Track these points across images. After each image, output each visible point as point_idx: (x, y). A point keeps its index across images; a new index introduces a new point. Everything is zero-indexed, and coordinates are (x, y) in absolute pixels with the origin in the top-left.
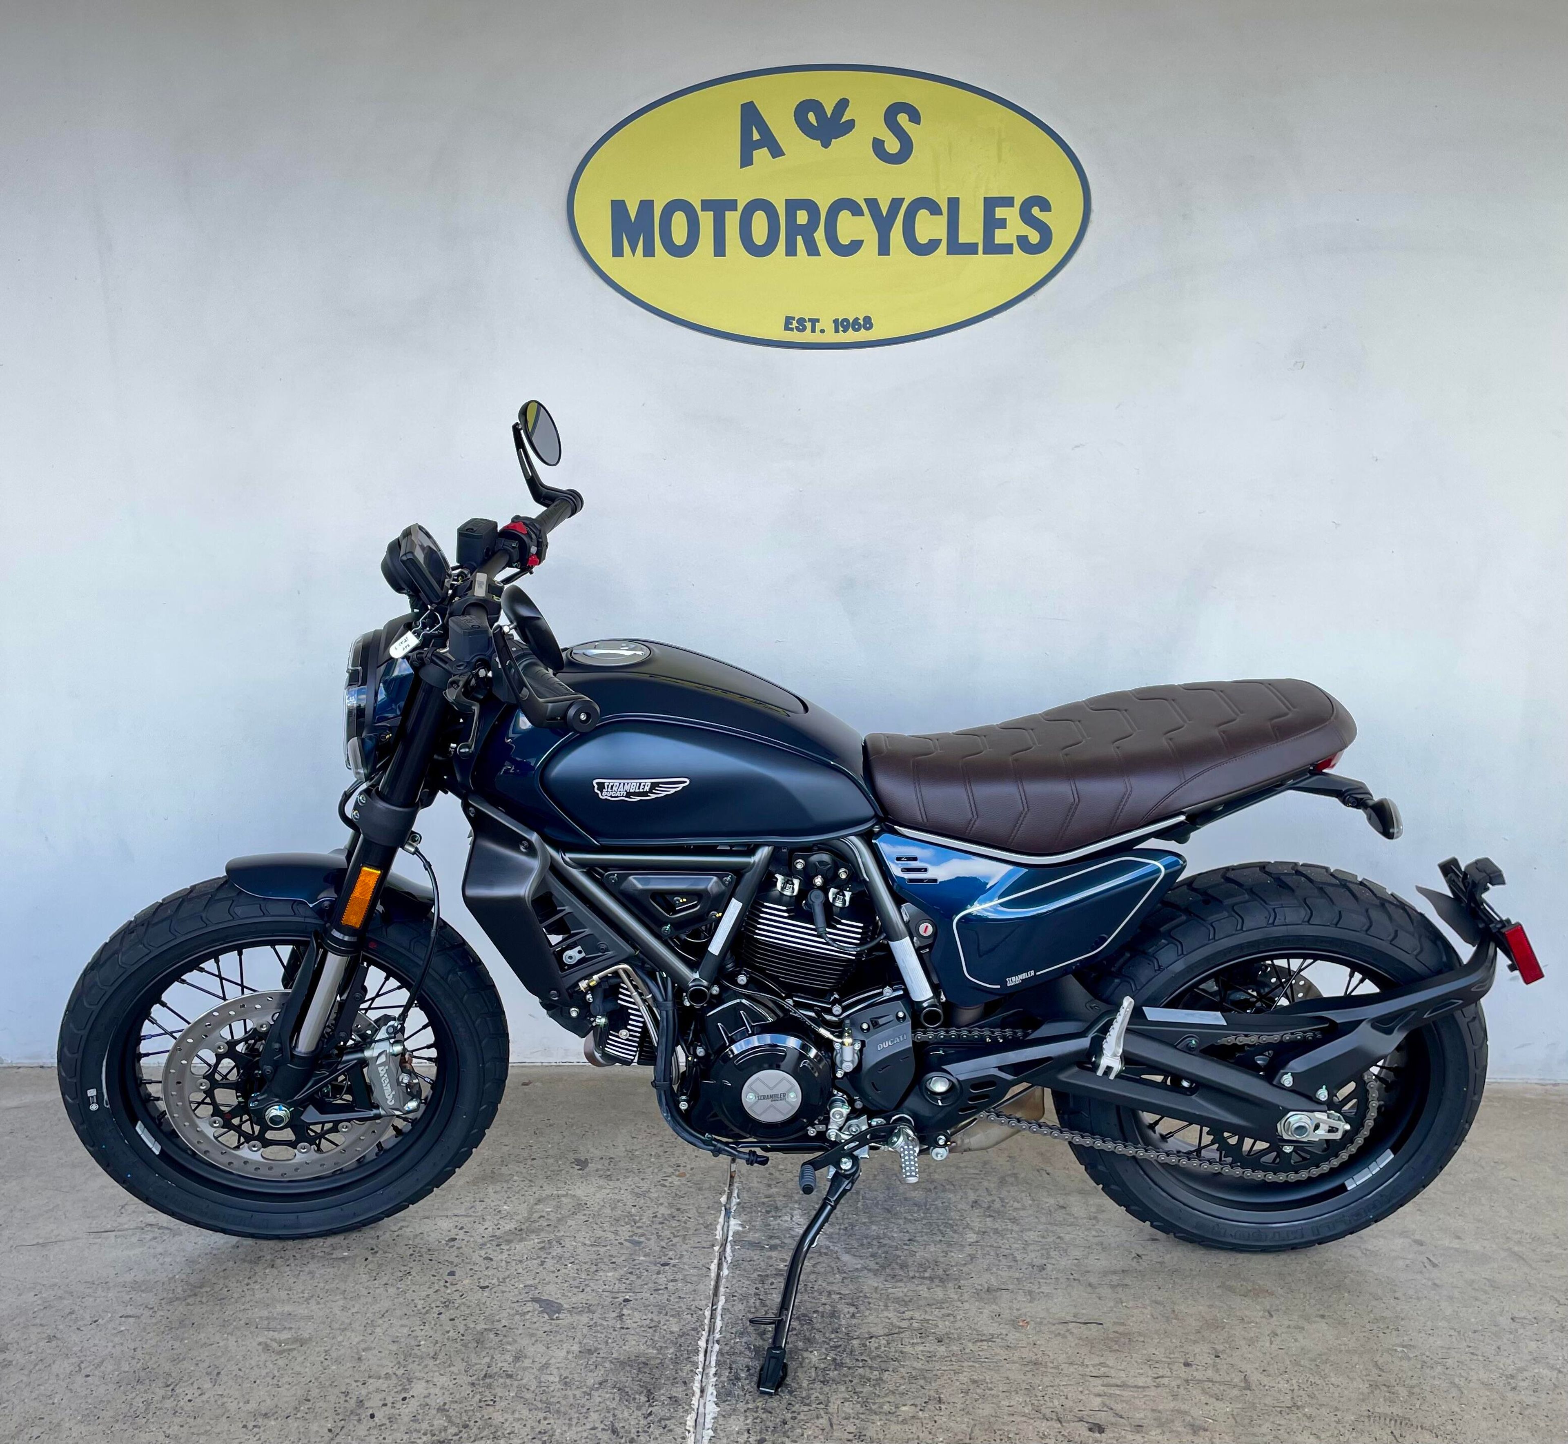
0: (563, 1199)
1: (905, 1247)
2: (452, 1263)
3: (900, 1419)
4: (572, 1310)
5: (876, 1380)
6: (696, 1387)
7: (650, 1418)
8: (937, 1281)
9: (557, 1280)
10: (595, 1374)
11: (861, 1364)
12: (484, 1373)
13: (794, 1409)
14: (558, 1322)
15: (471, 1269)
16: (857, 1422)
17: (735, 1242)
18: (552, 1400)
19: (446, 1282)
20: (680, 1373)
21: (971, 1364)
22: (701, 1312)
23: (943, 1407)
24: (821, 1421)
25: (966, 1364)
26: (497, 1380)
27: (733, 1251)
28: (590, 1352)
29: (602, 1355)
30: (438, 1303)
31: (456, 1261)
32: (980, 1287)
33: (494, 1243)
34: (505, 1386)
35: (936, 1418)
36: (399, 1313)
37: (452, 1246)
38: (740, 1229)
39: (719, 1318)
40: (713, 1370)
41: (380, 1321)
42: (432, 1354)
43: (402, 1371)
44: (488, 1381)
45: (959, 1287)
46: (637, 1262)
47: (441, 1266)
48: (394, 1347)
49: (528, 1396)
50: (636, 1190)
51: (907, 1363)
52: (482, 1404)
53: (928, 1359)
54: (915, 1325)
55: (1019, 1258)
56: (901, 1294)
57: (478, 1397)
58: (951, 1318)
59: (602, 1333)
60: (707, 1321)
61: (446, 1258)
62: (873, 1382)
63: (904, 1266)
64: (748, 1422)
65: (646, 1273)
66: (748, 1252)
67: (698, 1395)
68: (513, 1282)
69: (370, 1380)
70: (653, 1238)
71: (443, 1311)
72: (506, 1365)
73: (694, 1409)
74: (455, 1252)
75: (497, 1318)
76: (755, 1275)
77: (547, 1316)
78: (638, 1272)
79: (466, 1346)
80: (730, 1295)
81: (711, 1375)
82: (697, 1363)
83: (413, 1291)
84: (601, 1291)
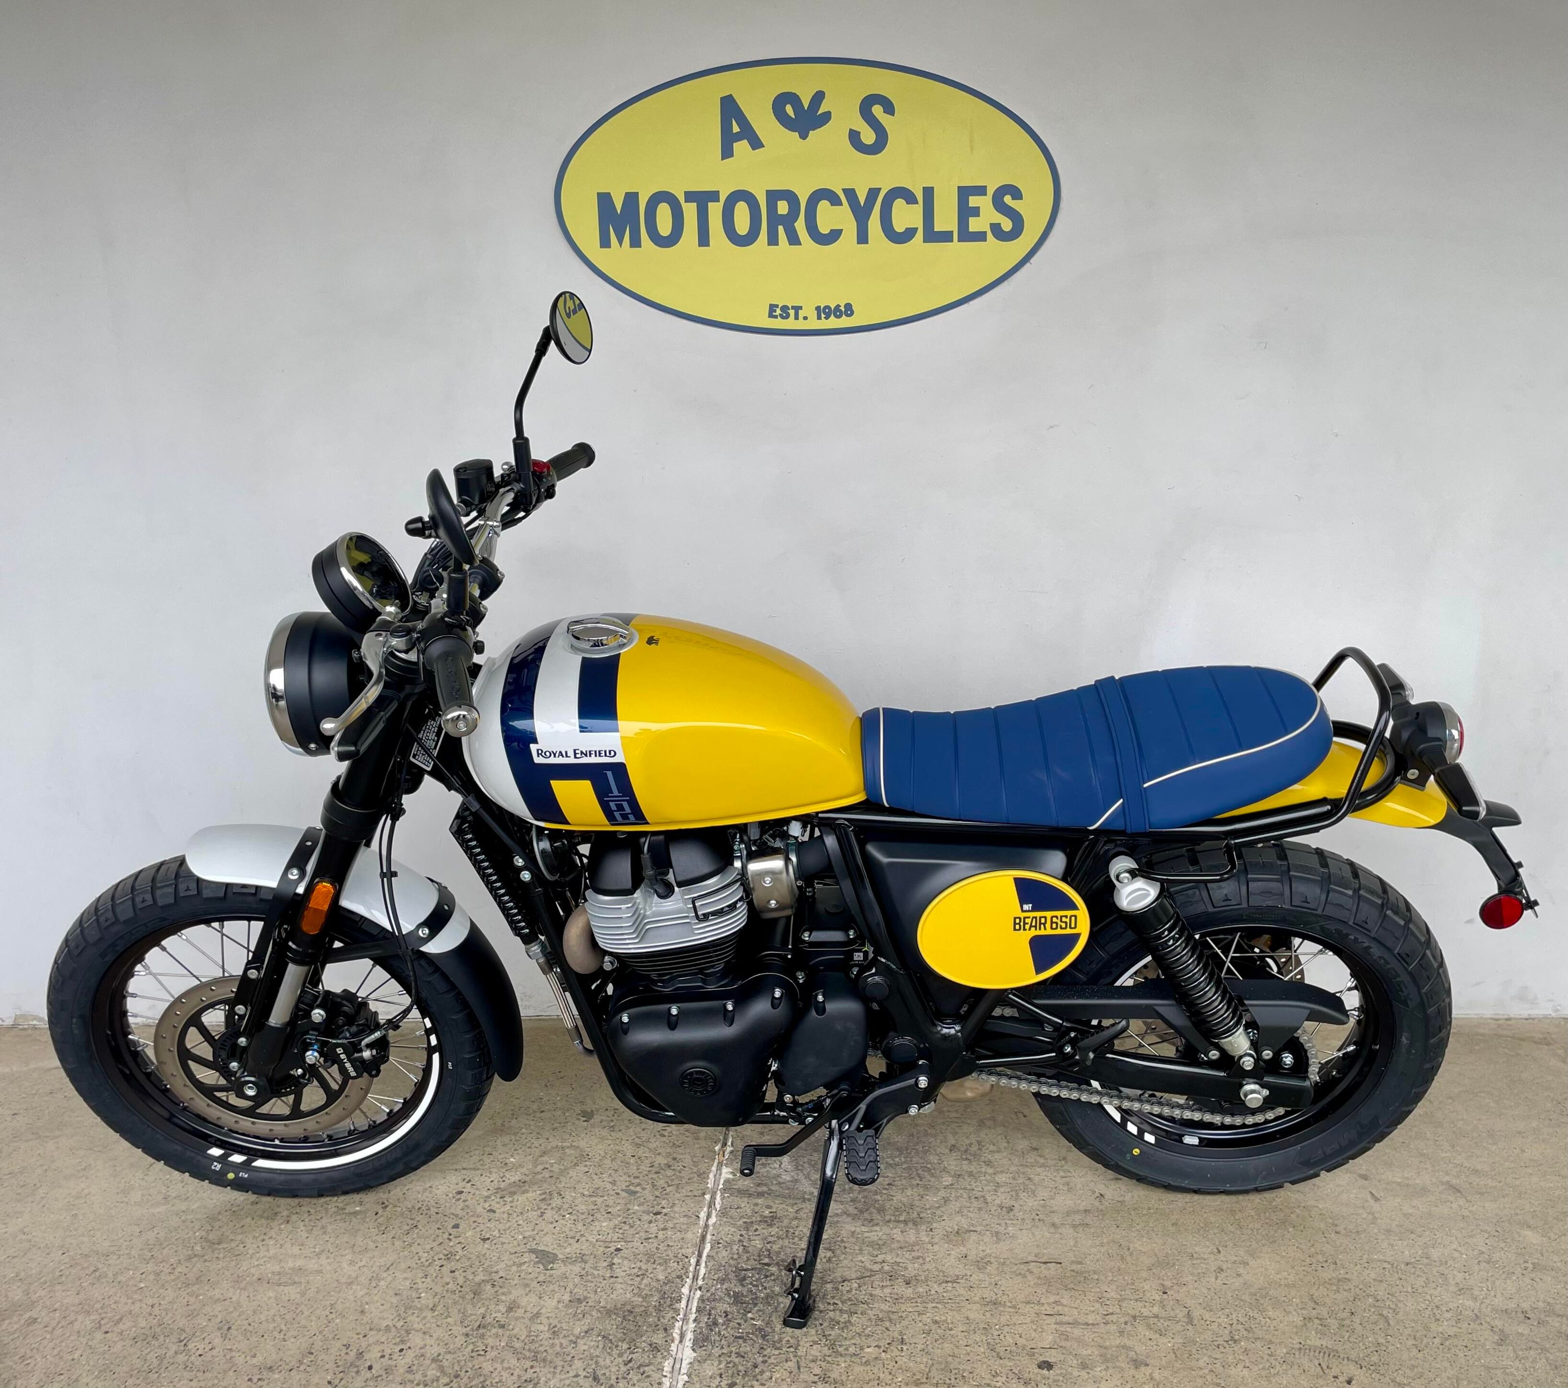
0: (567, 1150)
1: (884, 1192)
2: (457, 1216)
3: (864, 1360)
4: (567, 1260)
5: (845, 1323)
6: (676, 1334)
7: (631, 1365)
8: (910, 1225)
9: (554, 1231)
10: (582, 1323)
11: (832, 1307)
12: (478, 1323)
13: (765, 1353)
14: (552, 1272)
15: (475, 1222)
16: (823, 1364)
17: (724, 1190)
18: (540, 1348)
19: (450, 1235)
20: (662, 1320)
21: (934, 1305)
22: (687, 1260)
23: (905, 1348)
24: (789, 1363)
25: (930, 1305)
26: (490, 1330)
27: (723, 1199)
28: (579, 1301)
29: (590, 1304)
30: (441, 1256)
31: (461, 1213)
32: (950, 1230)
33: (499, 1196)
34: (497, 1335)
35: (897, 1359)
36: (403, 1266)
37: (459, 1199)
38: (731, 1176)
39: (703, 1265)
40: (693, 1317)
41: (385, 1275)
42: (431, 1306)
43: (401, 1324)
44: (481, 1331)
45: (931, 1230)
46: (631, 1211)
47: (446, 1219)
48: (395, 1300)
49: (518, 1345)
50: (637, 1141)
51: (876, 1305)
52: (474, 1354)
53: (895, 1301)
54: (886, 1268)
55: (989, 1199)
56: (876, 1238)
57: (471, 1347)
58: (921, 1260)
59: (592, 1283)
60: (691, 1269)
61: (452, 1211)
62: (842, 1325)
63: (881, 1210)
64: (721, 1366)
65: (639, 1222)
66: (737, 1201)
67: (677, 1342)
68: (512, 1234)
69: (372, 1333)
70: (649, 1187)
71: (444, 1263)
72: (499, 1315)
73: (672, 1356)
74: (461, 1204)
75: (495, 1269)
76: (741, 1222)
77: (542, 1267)
78: (631, 1221)
79: (463, 1298)
80: (716, 1243)
81: (691, 1322)
82: (679, 1310)
83: (419, 1245)
84: (594, 1241)
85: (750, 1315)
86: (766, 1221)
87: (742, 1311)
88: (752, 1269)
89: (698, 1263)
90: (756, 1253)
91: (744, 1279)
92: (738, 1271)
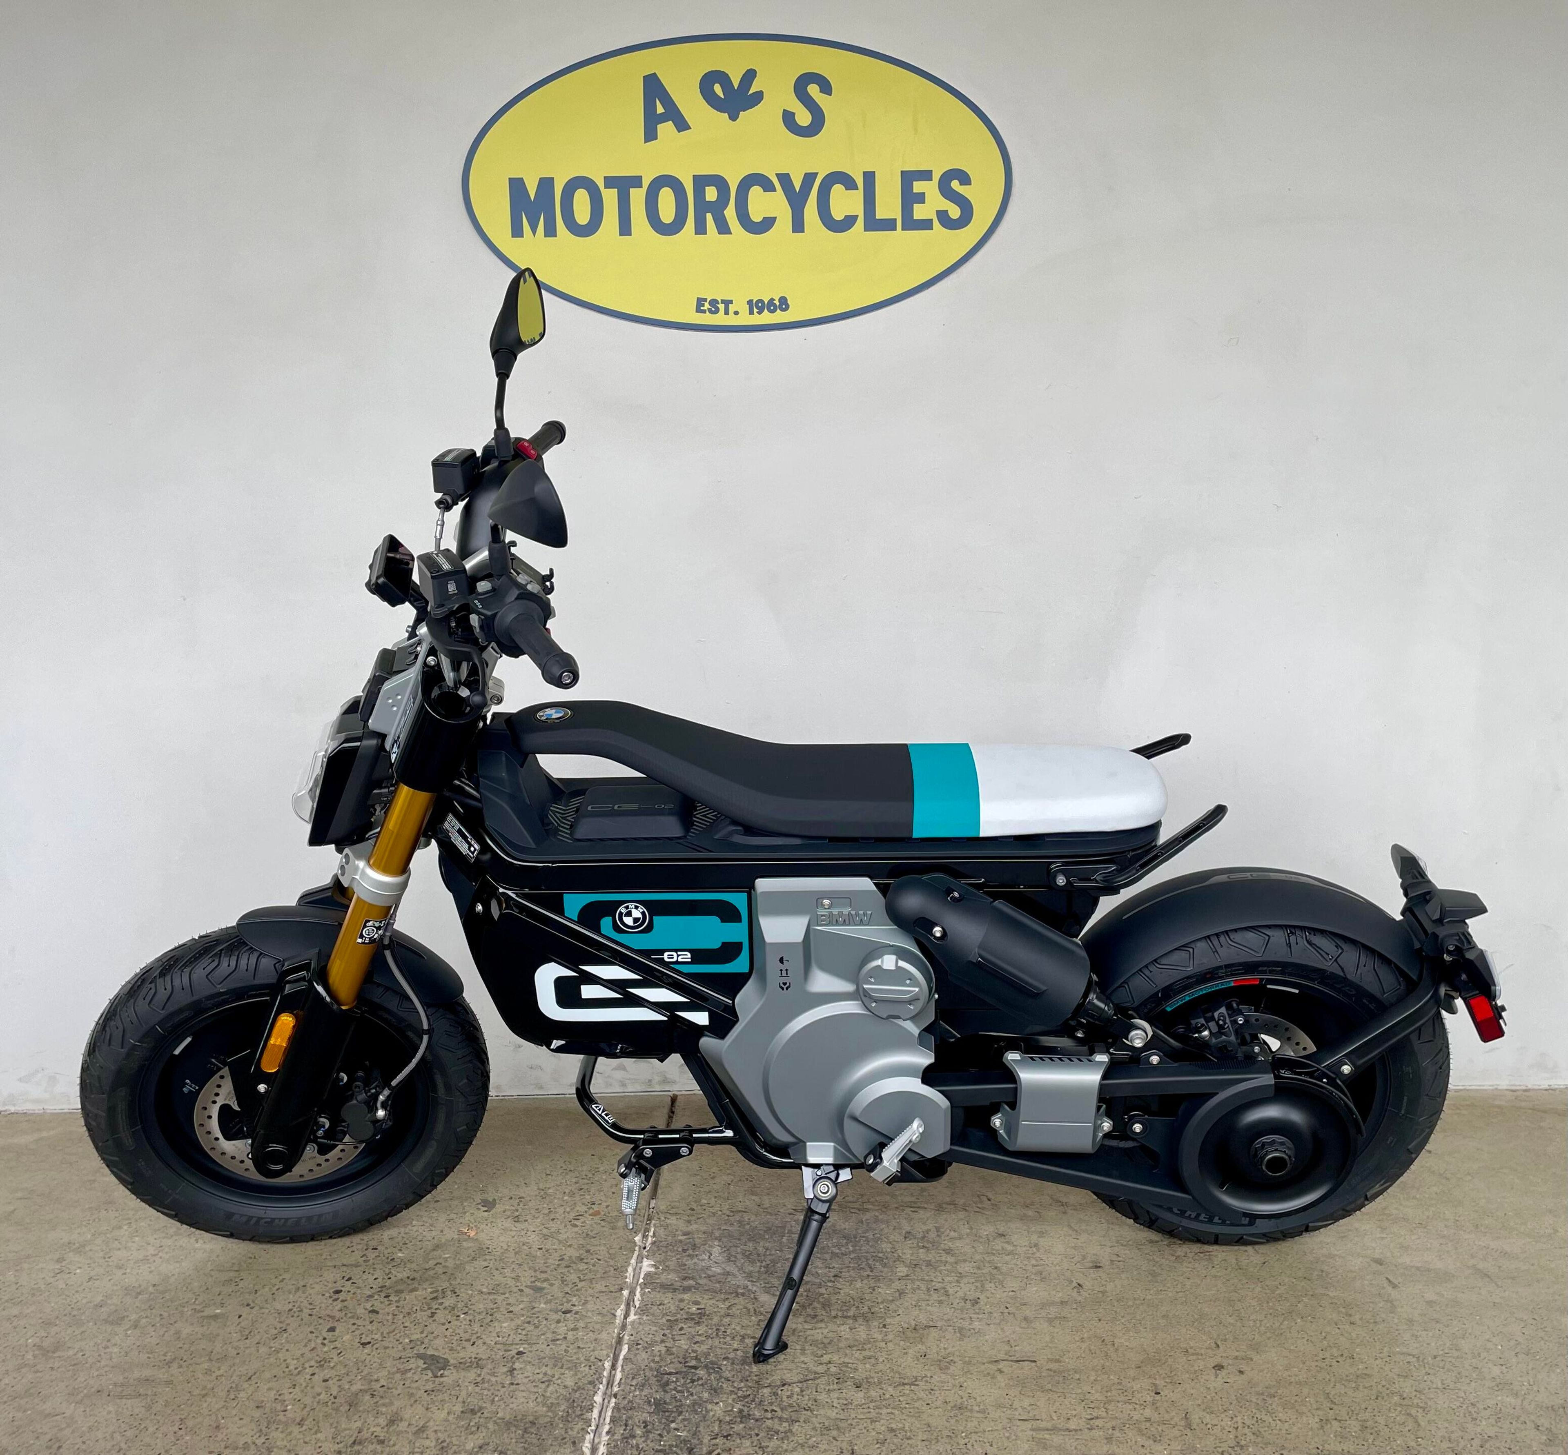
0: (464, 1243)
1: (830, 1284)
2: (333, 1317)
4: (459, 1366)
5: (785, 1431)
6: (586, 1444)
8: (860, 1320)
9: (446, 1333)
10: (476, 1436)
11: (770, 1415)
12: (352, 1439)
14: (442, 1379)
15: (354, 1324)
17: (645, 1285)
19: (325, 1339)
21: (889, 1409)
22: (600, 1364)
25: (885, 1410)
26: (367, 1447)
27: (642, 1295)
28: (473, 1412)
29: (486, 1415)
30: (313, 1363)
31: (338, 1315)
32: (906, 1325)
33: (383, 1295)
36: (267, 1375)
37: (336, 1300)
38: (653, 1269)
39: (619, 1369)
40: (607, 1428)
41: (246, 1384)
42: (298, 1420)
43: (263, 1440)
44: (356, 1448)
45: (884, 1326)
46: (536, 1309)
47: (321, 1321)
48: (257, 1414)
50: (545, 1231)
51: (821, 1412)
53: (844, 1407)
54: (833, 1368)
55: (951, 1291)
56: (820, 1336)
58: (873, 1361)
59: (489, 1390)
60: (605, 1374)
61: (328, 1312)
62: (781, 1435)
63: (827, 1305)
65: (545, 1322)
66: (658, 1296)
68: (397, 1337)
70: (557, 1283)
71: (317, 1371)
72: (378, 1429)
74: (339, 1305)
75: (375, 1377)
76: (664, 1320)
77: (430, 1373)
78: (536, 1321)
79: (337, 1410)
80: (634, 1345)
81: (604, 1433)
82: (590, 1420)
83: (287, 1350)
84: (493, 1343)
85: (673, 1424)
86: (693, 1319)
87: (664, 1421)
88: (677, 1373)
89: (613, 1367)
90: (681, 1355)
91: (667, 1384)
92: (660, 1374)
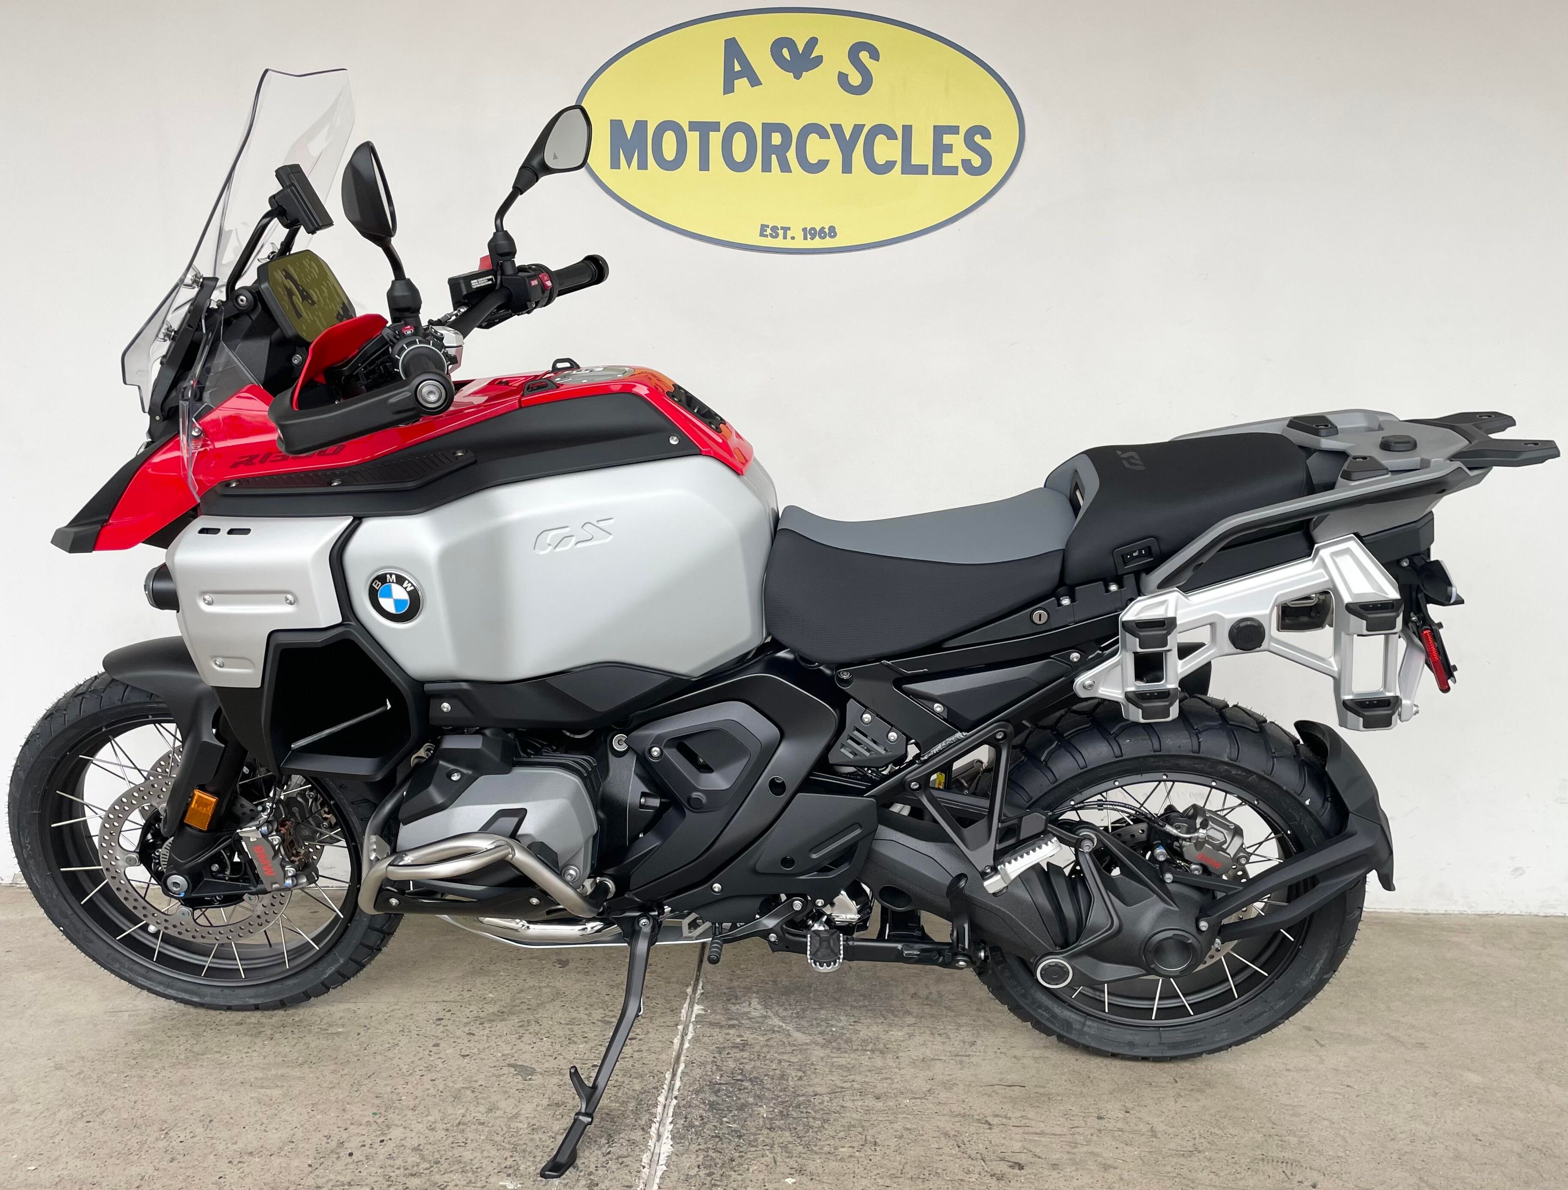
0: (543, 989)
2: (437, 1037)
3: (839, 1158)
4: (546, 1073)
5: (819, 1128)
6: (653, 1131)
7: (609, 1156)
8: (877, 1053)
9: (532, 1050)
10: (561, 1122)
11: (805, 1116)
12: (458, 1121)
13: (741, 1150)
14: (530, 1082)
16: (799, 1160)
17: (696, 1023)
19: (431, 1051)
20: (639, 1121)
21: (905, 1116)
22: (662, 1075)
23: (878, 1148)
24: (766, 1159)
25: (901, 1115)
26: (470, 1127)
27: (695, 1030)
28: (558, 1105)
29: (568, 1108)
30: (421, 1068)
31: (441, 1035)
32: (916, 1058)
33: (478, 1022)
34: (476, 1131)
35: (871, 1157)
36: (384, 1075)
37: (439, 1025)
38: (702, 1013)
39: (678, 1079)
40: (670, 1119)
41: (366, 1082)
42: (411, 1107)
43: (382, 1119)
44: (461, 1127)
45: (898, 1058)
47: (427, 1039)
48: (377, 1102)
49: (498, 1138)
51: (848, 1115)
52: (454, 1145)
53: (866, 1112)
54: (856, 1086)
56: (844, 1063)
57: (451, 1140)
58: (889, 1081)
60: (667, 1082)
61: (433, 1033)
62: (815, 1130)
63: (848, 1041)
64: (699, 1159)
66: (708, 1031)
67: (654, 1140)
68: (492, 1052)
69: (352, 1127)
71: (425, 1073)
72: (479, 1114)
73: (650, 1150)
74: (441, 1028)
75: (475, 1079)
76: (713, 1047)
77: (520, 1077)
79: (443, 1101)
80: (690, 1064)
81: (668, 1123)
82: (656, 1114)
83: (400, 1058)
84: (572, 1058)
85: (725, 1119)
86: (738, 1047)
87: (717, 1116)
88: (726, 1084)
89: (673, 1078)
90: (729, 1072)
91: (719, 1091)
92: (712, 1084)
